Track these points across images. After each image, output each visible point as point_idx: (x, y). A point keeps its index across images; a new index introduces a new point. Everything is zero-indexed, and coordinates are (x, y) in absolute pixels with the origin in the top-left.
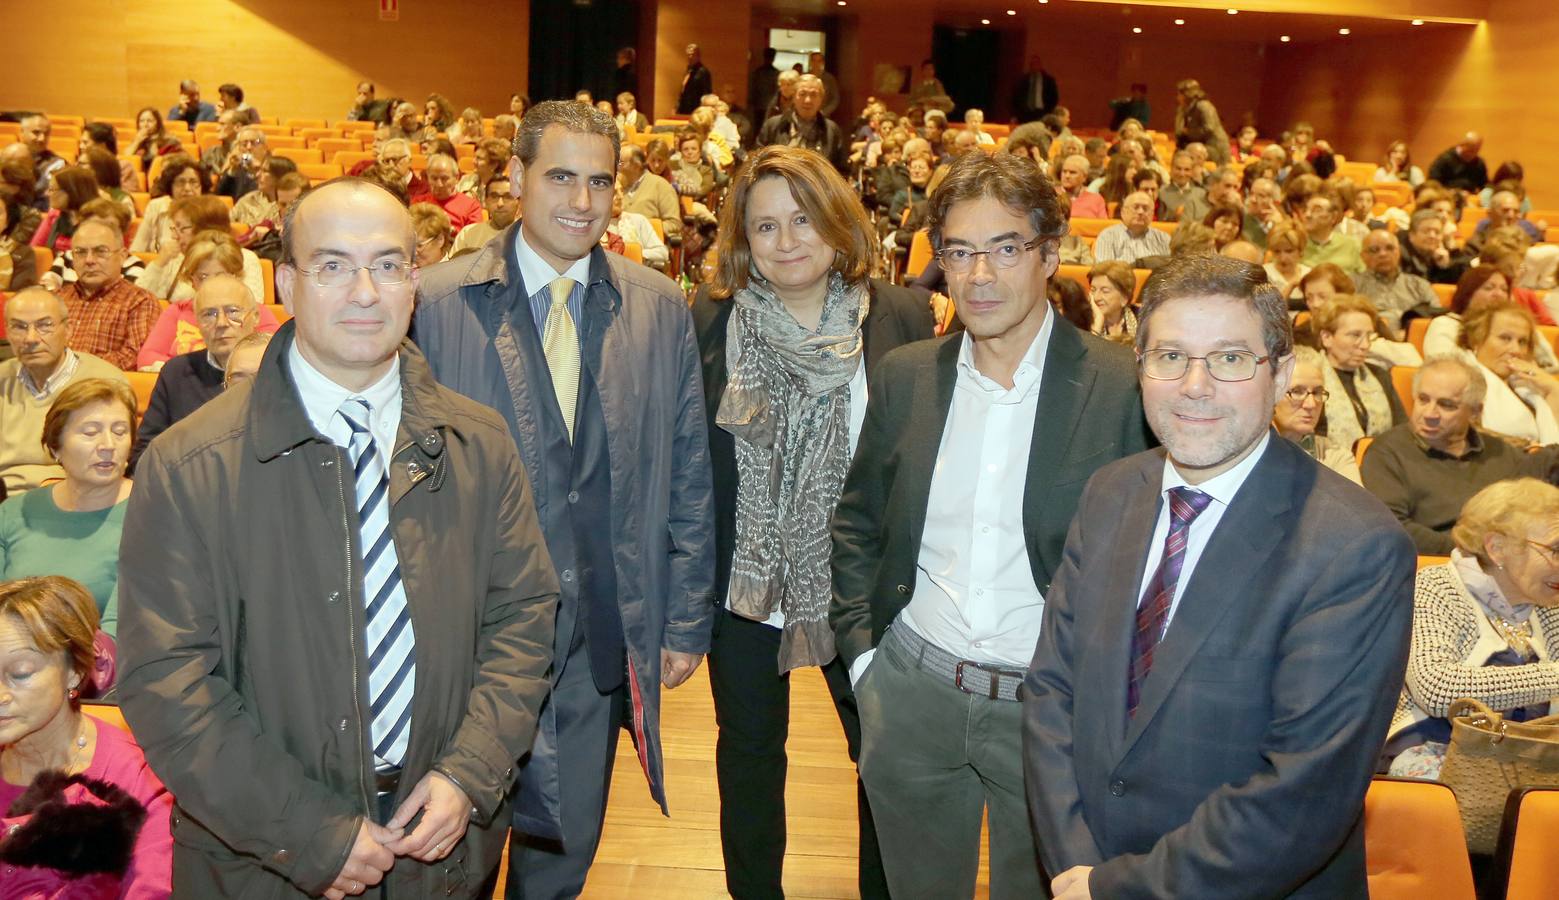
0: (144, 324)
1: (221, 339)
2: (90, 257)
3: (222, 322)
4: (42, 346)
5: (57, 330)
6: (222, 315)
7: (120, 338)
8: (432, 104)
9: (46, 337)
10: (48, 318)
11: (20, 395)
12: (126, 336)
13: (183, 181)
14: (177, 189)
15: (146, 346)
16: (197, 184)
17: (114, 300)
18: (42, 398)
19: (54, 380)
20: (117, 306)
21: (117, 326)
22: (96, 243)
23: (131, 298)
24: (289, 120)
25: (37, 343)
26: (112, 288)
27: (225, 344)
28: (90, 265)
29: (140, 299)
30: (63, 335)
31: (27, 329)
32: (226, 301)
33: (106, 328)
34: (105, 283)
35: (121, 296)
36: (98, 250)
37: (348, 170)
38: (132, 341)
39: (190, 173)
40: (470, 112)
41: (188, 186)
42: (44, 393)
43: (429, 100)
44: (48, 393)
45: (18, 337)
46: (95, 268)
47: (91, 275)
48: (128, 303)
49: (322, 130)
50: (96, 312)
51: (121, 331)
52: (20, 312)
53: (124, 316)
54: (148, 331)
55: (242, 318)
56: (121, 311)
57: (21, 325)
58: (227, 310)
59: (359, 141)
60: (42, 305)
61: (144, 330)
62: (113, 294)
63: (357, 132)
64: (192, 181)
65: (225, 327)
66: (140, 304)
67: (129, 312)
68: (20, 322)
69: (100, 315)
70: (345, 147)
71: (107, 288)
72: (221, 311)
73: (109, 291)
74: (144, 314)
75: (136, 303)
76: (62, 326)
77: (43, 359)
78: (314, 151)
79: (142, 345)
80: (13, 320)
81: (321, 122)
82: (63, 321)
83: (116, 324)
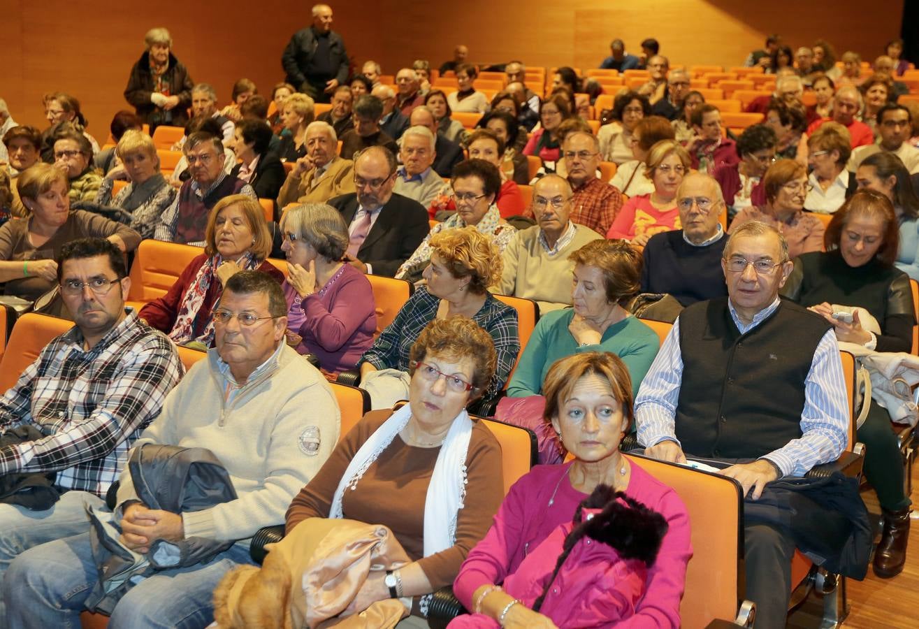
0: (612, 211)
1: (693, 223)
2: (576, 159)
3: (694, 209)
4: (555, 216)
5: (564, 205)
6: (694, 204)
7: (595, 220)
8: (818, 49)
9: (558, 210)
10: (560, 196)
11: (539, 250)
12: (599, 219)
13: (630, 110)
14: (625, 116)
15: (612, 227)
16: (640, 112)
17: (592, 192)
18: (552, 254)
19: (561, 241)
20: (594, 197)
21: (593, 211)
22: (582, 148)
23: (603, 191)
24: (695, 67)
25: (552, 214)
26: (590, 183)
27: (695, 227)
28: (576, 164)
29: (610, 192)
30: (568, 209)
31: (546, 203)
32: (699, 194)
33: (586, 212)
34: (586, 178)
35: (597, 190)
36: (582, 154)
37: (745, 106)
38: (603, 223)
39: (636, 103)
40: (849, 55)
41: (633, 114)
42: (554, 250)
43: (816, 46)
44: (557, 250)
45: (540, 209)
46: (580, 167)
47: (577, 172)
48: (601, 195)
49: (720, 74)
50: (579, 200)
51: (596, 215)
52: (543, 191)
53: (599, 204)
54: (615, 216)
55: (709, 208)
56: (596, 201)
57: (542, 200)
58: (700, 201)
59: (751, 83)
60: (556, 186)
61: (612, 215)
62: (591, 188)
63: (750, 75)
64: (637, 109)
65: (696, 214)
66: (610, 195)
67: (602, 202)
68: (543, 198)
69: (581, 202)
70: (741, 87)
71: (587, 182)
72: (695, 201)
73: (588, 186)
74: (612, 204)
75: (607, 195)
76: (568, 203)
77: (555, 225)
78: (718, 91)
79: (610, 226)
80: (538, 196)
81: (719, 68)
82: (569, 199)
83: (592, 210)
